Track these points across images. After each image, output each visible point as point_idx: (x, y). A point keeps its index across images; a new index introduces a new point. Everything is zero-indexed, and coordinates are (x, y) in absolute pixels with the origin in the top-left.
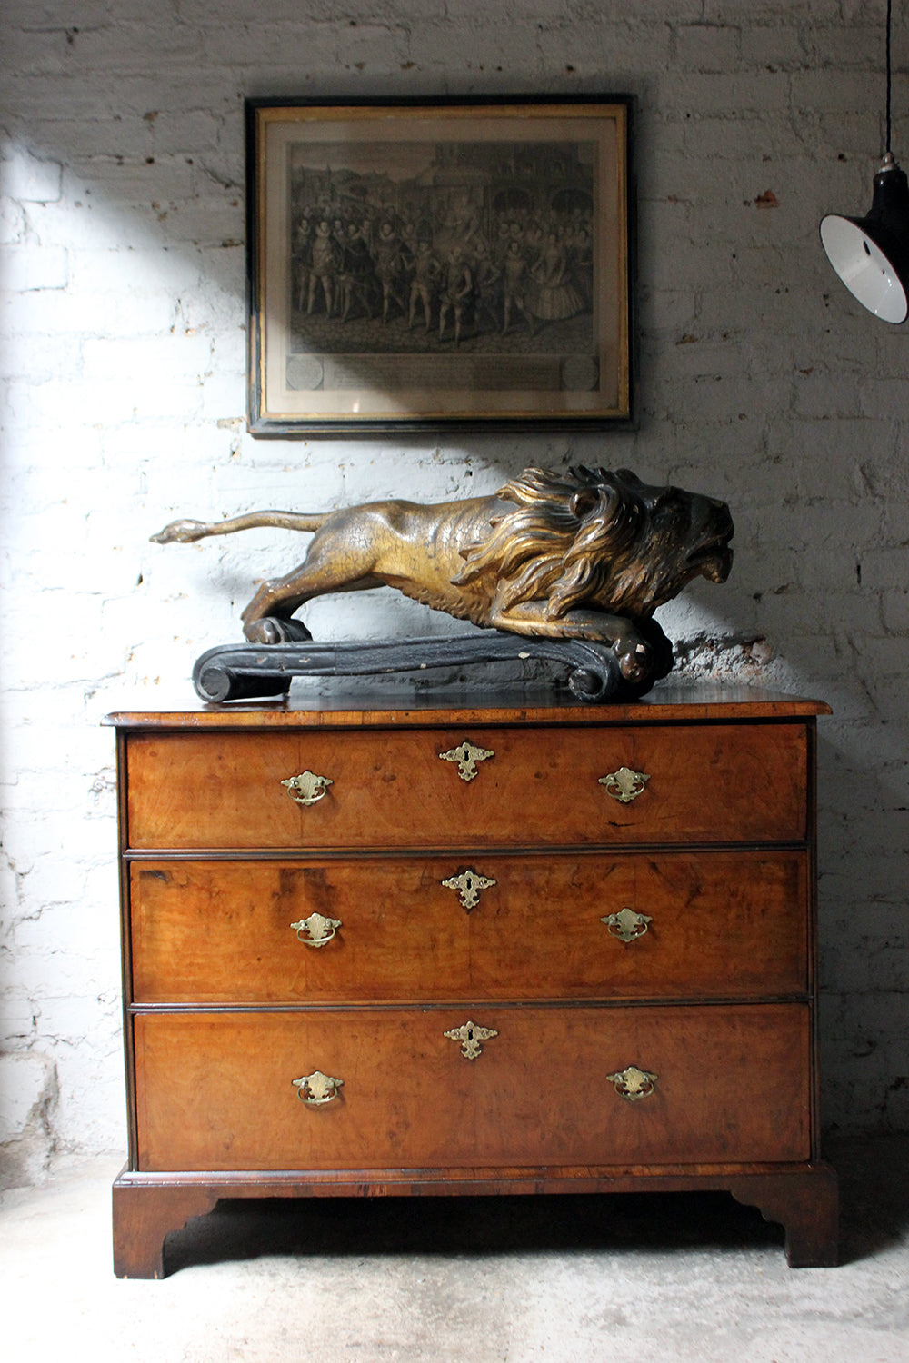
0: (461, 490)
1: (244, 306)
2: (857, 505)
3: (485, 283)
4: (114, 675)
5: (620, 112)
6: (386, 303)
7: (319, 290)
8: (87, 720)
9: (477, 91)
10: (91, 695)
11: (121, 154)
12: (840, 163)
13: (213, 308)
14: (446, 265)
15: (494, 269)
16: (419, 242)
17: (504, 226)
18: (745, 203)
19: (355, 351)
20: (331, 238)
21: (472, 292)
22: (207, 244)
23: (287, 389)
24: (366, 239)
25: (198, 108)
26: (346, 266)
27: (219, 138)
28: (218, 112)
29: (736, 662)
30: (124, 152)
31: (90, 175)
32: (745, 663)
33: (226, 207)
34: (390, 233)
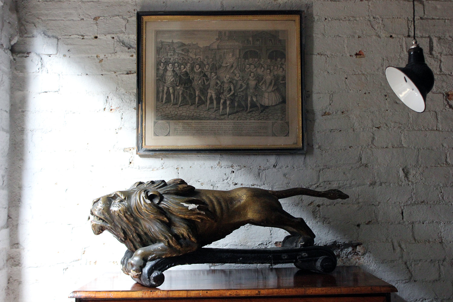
0: (229, 179)
1: (136, 100)
2: (401, 185)
3: (240, 90)
4: (76, 261)
5: (297, 18)
6: (197, 99)
7: (168, 93)
9: (235, 9)
10: (66, 269)
11: (84, 35)
12: (391, 39)
13: (122, 100)
14: (223, 82)
15: (243, 85)
16: (211, 73)
17: (248, 66)
18: (351, 56)
19: (184, 119)
20: (173, 71)
21: (234, 94)
22: (120, 73)
23: (154, 136)
24: (188, 71)
25: (116, 16)
26: (179, 83)
27: (125, 28)
28: (125, 17)
29: (350, 254)
30: (84, 33)
31: (70, 43)
32: (354, 255)
33: (128, 57)
34: (199, 69)
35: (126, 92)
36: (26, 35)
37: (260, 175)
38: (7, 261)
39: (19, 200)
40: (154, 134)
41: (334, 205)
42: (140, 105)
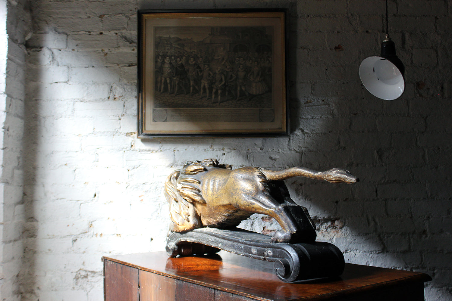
0: (220, 161)
1: (136, 89)
2: (376, 166)
3: (230, 81)
4: (84, 233)
5: (282, 15)
6: (191, 88)
7: (166, 83)
8: (73, 251)
9: (226, 7)
10: (75, 240)
11: (91, 31)
12: (367, 34)
13: (125, 90)
14: (215, 74)
15: (233, 75)
16: (204, 65)
17: (237, 58)
18: (331, 49)
19: (180, 107)
20: (170, 63)
21: (225, 84)
22: (122, 65)
23: (153, 122)
24: (184, 64)
25: (120, 14)
26: (176, 74)
27: (127, 25)
28: (127, 15)
29: (329, 228)
30: (91, 30)
31: (78, 39)
32: (332, 228)
33: (130, 51)
34: (193, 61)
35: (128, 83)
36: (39, 32)
37: (249, 157)
38: (23, 233)
39: (33, 179)
40: (153, 120)
41: (315, 184)
42: (140, 94)
